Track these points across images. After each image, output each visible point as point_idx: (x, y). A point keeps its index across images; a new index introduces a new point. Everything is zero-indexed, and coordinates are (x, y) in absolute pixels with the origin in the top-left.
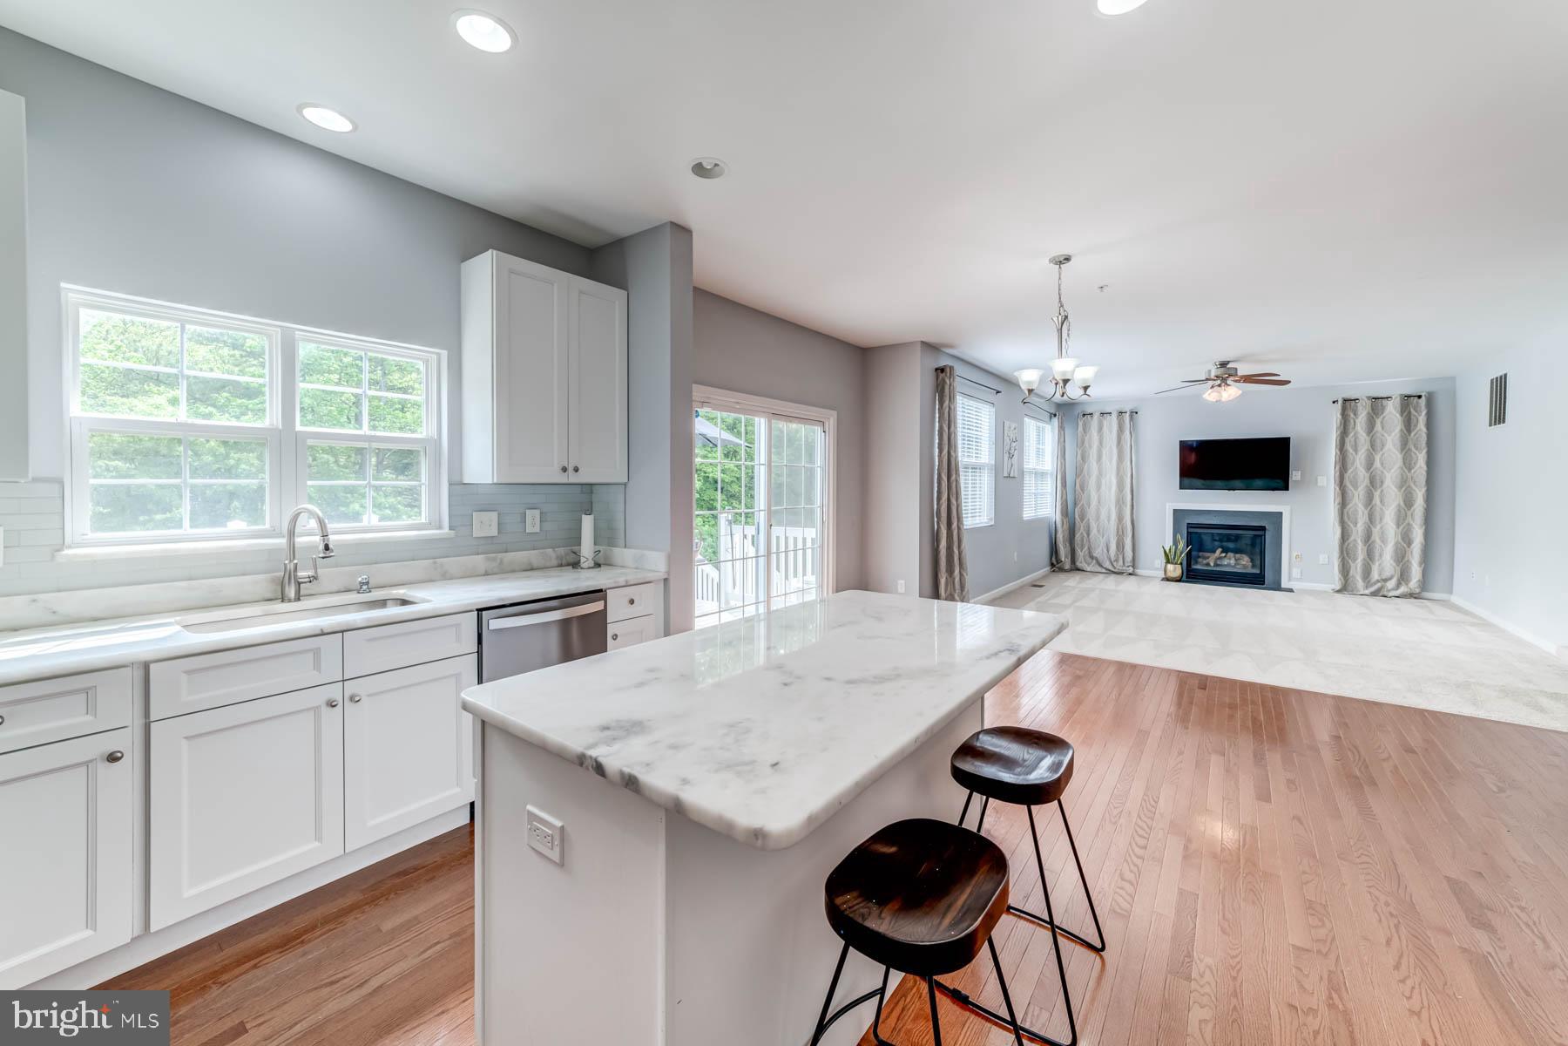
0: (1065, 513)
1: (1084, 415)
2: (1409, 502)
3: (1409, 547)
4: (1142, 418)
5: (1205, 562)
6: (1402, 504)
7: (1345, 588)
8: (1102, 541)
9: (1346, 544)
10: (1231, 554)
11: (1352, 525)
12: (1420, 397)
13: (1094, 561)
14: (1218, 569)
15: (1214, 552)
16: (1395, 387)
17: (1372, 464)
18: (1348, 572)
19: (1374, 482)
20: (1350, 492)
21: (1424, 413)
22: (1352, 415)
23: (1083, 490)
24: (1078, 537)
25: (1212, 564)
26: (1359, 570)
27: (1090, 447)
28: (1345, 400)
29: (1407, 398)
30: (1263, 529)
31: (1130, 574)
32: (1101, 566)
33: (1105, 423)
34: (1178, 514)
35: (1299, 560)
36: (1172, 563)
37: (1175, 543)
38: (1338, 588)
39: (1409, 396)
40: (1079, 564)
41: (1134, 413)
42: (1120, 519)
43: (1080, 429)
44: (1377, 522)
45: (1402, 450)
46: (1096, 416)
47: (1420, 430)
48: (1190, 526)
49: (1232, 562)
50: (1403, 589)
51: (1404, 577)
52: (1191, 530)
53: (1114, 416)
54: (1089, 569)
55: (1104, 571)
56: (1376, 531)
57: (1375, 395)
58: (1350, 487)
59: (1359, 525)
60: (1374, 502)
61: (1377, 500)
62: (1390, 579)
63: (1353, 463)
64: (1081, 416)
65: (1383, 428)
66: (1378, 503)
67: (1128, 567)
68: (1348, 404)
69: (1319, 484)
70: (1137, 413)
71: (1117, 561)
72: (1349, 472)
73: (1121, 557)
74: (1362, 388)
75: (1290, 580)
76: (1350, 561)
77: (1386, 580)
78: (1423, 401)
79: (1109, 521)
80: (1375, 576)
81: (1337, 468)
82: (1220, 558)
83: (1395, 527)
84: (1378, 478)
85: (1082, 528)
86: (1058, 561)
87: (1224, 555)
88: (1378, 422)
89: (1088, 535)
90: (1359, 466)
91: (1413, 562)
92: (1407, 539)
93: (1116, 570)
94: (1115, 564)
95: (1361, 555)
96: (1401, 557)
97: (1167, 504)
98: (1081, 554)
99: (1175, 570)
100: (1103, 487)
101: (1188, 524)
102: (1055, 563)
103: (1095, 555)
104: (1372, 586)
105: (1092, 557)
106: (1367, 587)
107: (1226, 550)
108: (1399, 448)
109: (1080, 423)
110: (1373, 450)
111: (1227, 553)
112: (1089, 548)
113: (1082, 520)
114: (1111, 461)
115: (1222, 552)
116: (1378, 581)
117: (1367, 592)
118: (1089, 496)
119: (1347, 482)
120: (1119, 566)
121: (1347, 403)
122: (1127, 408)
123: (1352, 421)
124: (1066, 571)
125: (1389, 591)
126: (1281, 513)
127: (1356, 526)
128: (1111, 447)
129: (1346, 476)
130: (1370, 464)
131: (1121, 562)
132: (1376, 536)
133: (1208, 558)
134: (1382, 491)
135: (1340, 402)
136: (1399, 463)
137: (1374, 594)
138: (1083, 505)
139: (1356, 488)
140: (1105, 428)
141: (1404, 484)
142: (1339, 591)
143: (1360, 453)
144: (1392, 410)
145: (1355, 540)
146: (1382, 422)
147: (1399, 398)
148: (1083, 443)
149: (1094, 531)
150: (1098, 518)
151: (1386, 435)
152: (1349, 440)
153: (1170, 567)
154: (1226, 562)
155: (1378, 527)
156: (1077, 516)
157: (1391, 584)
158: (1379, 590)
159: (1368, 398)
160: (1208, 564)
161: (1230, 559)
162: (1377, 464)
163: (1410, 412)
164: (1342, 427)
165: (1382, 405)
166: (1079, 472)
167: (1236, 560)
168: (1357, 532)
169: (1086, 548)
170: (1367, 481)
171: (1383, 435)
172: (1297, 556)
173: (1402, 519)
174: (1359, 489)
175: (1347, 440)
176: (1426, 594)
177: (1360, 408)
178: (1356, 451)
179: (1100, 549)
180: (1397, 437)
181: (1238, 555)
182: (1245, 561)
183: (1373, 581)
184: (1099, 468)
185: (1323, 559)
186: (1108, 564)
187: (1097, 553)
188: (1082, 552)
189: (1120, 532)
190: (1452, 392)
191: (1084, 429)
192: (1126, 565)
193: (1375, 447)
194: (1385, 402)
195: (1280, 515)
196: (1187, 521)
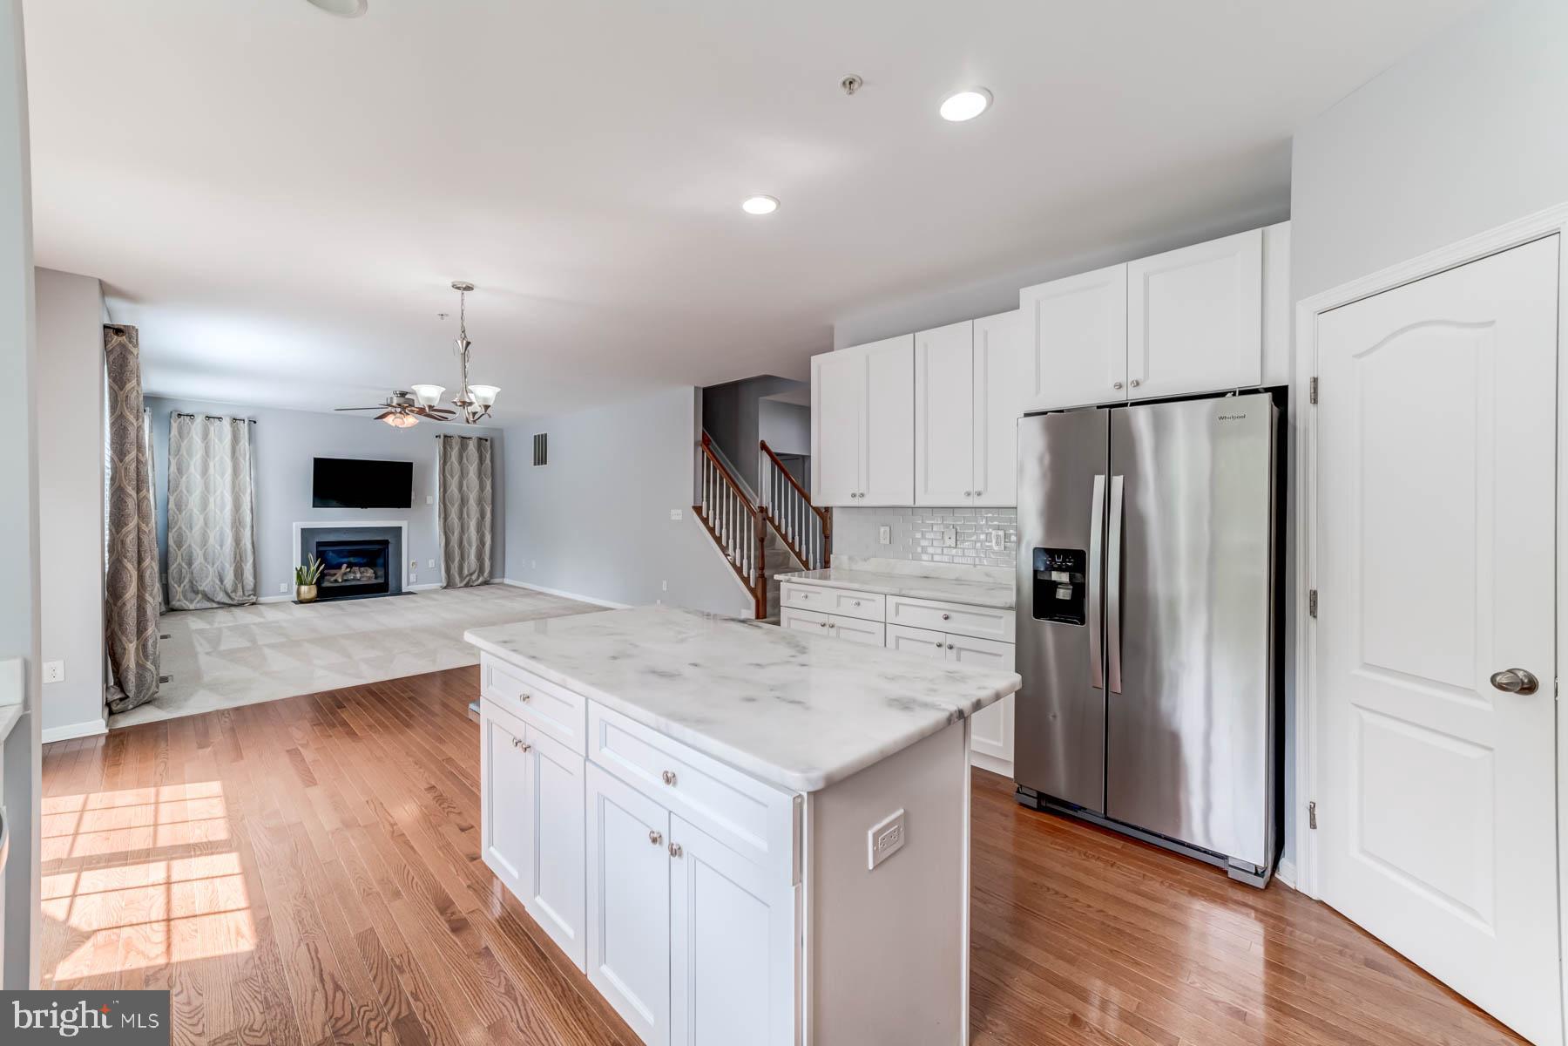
1: (179, 415)
2: (482, 516)
3: (483, 548)
4: (266, 430)
5: (333, 579)
6: (479, 517)
8: (212, 571)
9: (448, 550)
10: (354, 569)
11: (450, 535)
12: (486, 440)
13: (200, 596)
14: (348, 584)
15: (341, 568)
16: (474, 431)
17: (462, 487)
18: (450, 572)
19: (464, 501)
20: (449, 509)
21: (489, 452)
22: (449, 449)
23: (179, 510)
24: (173, 568)
25: (340, 580)
26: (457, 569)
27: (190, 454)
28: (445, 437)
30: (386, 543)
31: (253, 604)
32: (213, 601)
33: (212, 428)
34: (306, 533)
35: (415, 566)
36: (306, 584)
37: (305, 561)
38: (445, 585)
39: (481, 439)
40: (177, 604)
41: (250, 422)
42: (237, 541)
43: (174, 431)
44: (466, 531)
45: (478, 478)
46: (199, 420)
47: (487, 464)
48: (319, 544)
49: (358, 576)
50: (481, 580)
51: (481, 570)
52: (321, 549)
53: (226, 423)
54: (192, 608)
55: (215, 605)
56: (465, 538)
57: (464, 435)
58: (449, 505)
59: (456, 534)
60: (463, 517)
62: (474, 572)
63: (450, 486)
64: (174, 415)
65: (468, 461)
66: (466, 516)
67: (250, 595)
68: (447, 440)
69: (428, 502)
70: (255, 422)
71: (235, 591)
72: (448, 492)
73: (239, 586)
74: (457, 429)
75: (409, 584)
76: (451, 563)
77: (471, 574)
78: (488, 443)
79: (221, 546)
80: (466, 572)
81: (441, 488)
82: (345, 574)
83: (475, 534)
84: (465, 498)
85: (179, 558)
87: (348, 570)
89: (190, 564)
90: (454, 488)
91: (486, 559)
92: (482, 543)
93: (235, 602)
94: (233, 595)
95: (457, 556)
96: (480, 557)
97: (294, 524)
98: (177, 590)
99: (309, 591)
100: (211, 506)
101: (317, 543)
103: (200, 588)
104: (464, 580)
105: (196, 592)
106: (461, 581)
107: (350, 565)
108: (477, 476)
109: (175, 425)
111: (351, 568)
112: (191, 582)
114: (222, 475)
115: (347, 567)
116: (467, 576)
117: (462, 585)
118: (189, 518)
119: (447, 501)
120: (238, 597)
122: (244, 415)
123: (449, 453)
125: (474, 582)
126: (401, 528)
127: (452, 536)
128: (222, 458)
129: (446, 496)
130: (460, 487)
131: (240, 592)
132: (465, 543)
133: (335, 574)
134: (468, 508)
135: (442, 437)
136: (478, 487)
137: (467, 586)
138: (180, 528)
139: (452, 504)
140: (213, 436)
141: (480, 502)
143: (454, 479)
145: (453, 547)
146: (466, 456)
147: (476, 440)
148: (179, 450)
149: (199, 560)
150: (204, 543)
151: (469, 466)
152: (448, 467)
153: (304, 588)
154: (351, 576)
155: (466, 535)
158: (468, 583)
159: (460, 437)
160: (336, 581)
161: (355, 573)
163: (482, 451)
164: (443, 456)
165: (467, 444)
167: (360, 573)
168: (455, 541)
169: (187, 580)
170: (459, 501)
171: (467, 466)
172: (413, 563)
173: (479, 528)
174: (455, 506)
175: (446, 467)
176: (492, 581)
177: (454, 444)
178: (452, 477)
179: (209, 579)
180: (476, 468)
181: (362, 569)
182: (370, 572)
183: (465, 575)
184: (205, 483)
185: (431, 563)
186: (221, 597)
187: (204, 586)
188: (179, 586)
189: (238, 558)
190: (502, 439)
191: (180, 433)
192: (247, 594)
193: (463, 474)
194: (467, 441)
195: (399, 529)
196: (317, 540)
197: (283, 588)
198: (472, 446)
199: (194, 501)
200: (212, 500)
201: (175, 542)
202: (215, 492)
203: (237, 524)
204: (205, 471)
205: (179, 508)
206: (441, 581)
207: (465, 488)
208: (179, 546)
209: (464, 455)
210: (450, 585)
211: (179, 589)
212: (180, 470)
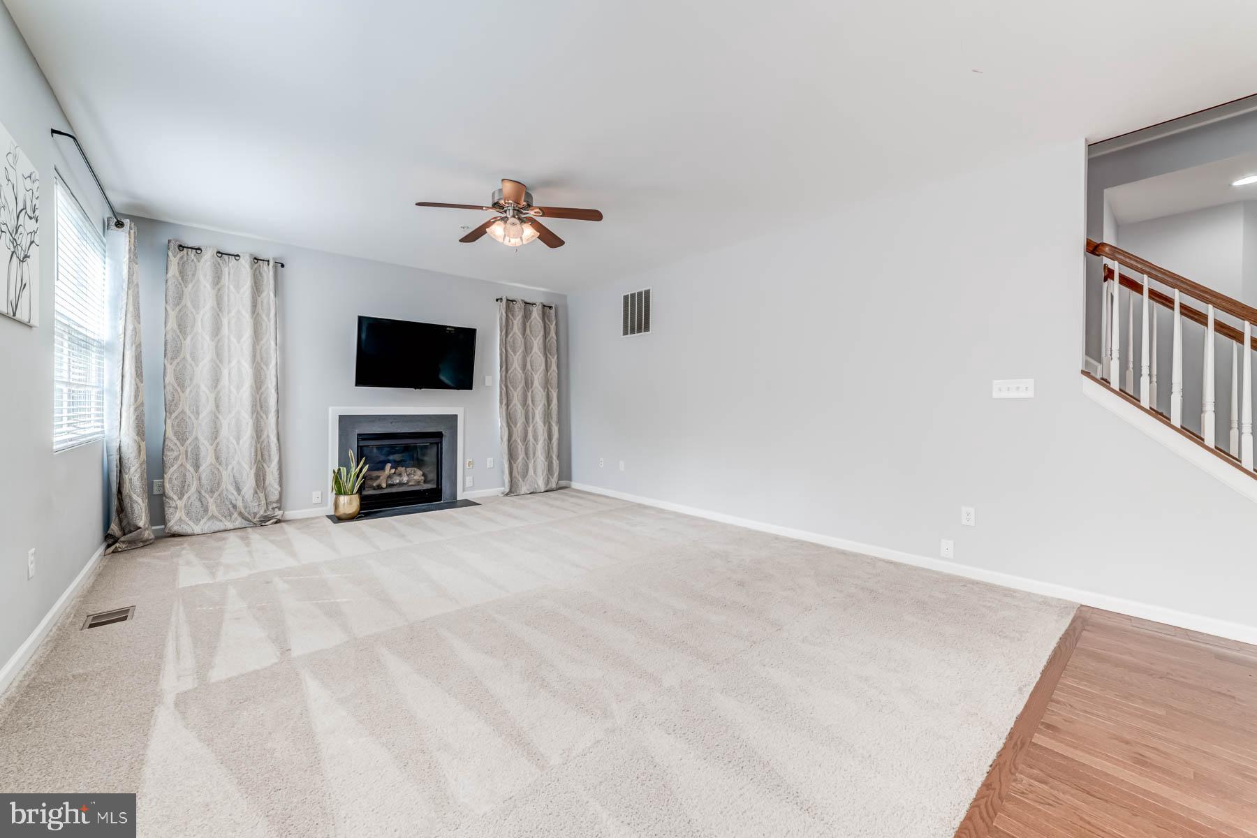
0: (141, 431)
1: (181, 247)
2: (549, 402)
4: (296, 276)
5: (377, 484)
6: (545, 403)
7: (511, 489)
8: (226, 472)
10: (401, 469)
12: (550, 307)
14: (394, 490)
15: (383, 469)
16: (538, 294)
17: (526, 366)
19: (528, 384)
20: (511, 392)
21: (554, 323)
22: (512, 317)
23: (182, 385)
24: (171, 472)
25: (385, 486)
26: (520, 469)
27: (196, 306)
28: (508, 300)
29: (544, 308)
30: (439, 435)
31: (278, 521)
33: (226, 270)
34: (343, 420)
35: (471, 466)
36: (345, 494)
37: (343, 461)
38: (507, 490)
39: (544, 306)
40: (174, 526)
41: (279, 265)
42: (258, 431)
43: (174, 269)
44: (531, 421)
45: (544, 352)
46: (208, 255)
47: (552, 337)
48: (361, 437)
49: (405, 479)
52: (362, 443)
53: (245, 263)
54: (197, 530)
56: (530, 430)
57: (528, 301)
58: (513, 388)
59: (519, 426)
60: (528, 403)
61: (530, 400)
63: (513, 364)
64: (174, 246)
65: (531, 332)
66: (531, 403)
67: (274, 509)
68: (510, 304)
69: (487, 384)
70: (283, 265)
71: (255, 501)
72: (510, 372)
73: (261, 495)
74: (519, 291)
75: (464, 491)
78: (553, 311)
79: (238, 439)
81: (504, 368)
82: (390, 477)
83: (543, 425)
84: (530, 379)
86: (128, 527)
87: (393, 471)
88: (527, 326)
89: (195, 466)
90: (517, 367)
91: (554, 456)
92: (549, 436)
95: (521, 454)
97: (330, 409)
98: (180, 505)
99: (349, 503)
100: (225, 381)
101: (358, 434)
102: (119, 534)
107: (396, 465)
108: (542, 351)
109: (174, 261)
110: (526, 352)
111: (396, 469)
114: (239, 338)
115: (391, 468)
117: (526, 492)
119: (508, 382)
121: (508, 303)
122: (269, 254)
123: (513, 321)
124: (146, 544)
126: (456, 416)
127: (515, 427)
128: (239, 313)
130: (524, 366)
131: (262, 504)
132: (530, 435)
133: (378, 477)
134: (533, 391)
135: (504, 301)
136: (542, 365)
138: (182, 413)
139: (516, 388)
140: (226, 280)
141: (546, 384)
142: (507, 495)
143: (517, 355)
146: (530, 326)
147: (540, 306)
148: (180, 297)
149: (208, 459)
150: (215, 434)
151: (533, 339)
153: (343, 499)
154: (397, 480)
155: (531, 427)
156: (170, 434)
158: (534, 488)
159: (522, 300)
160: (379, 487)
161: (400, 475)
163: (546, 321)
164: (506, 326)
165: (530, 310)
166: (173, 350)
167: (408, 475)
168: (518, 432)
169: (193, 489)
170: (523, 383)
172: (471, 463)
173: (546, 416)
174: (518, 390)
175: (508, 340)
177: (517, 309)
178: (515, 352)
179: (221, 487)
180: (541, 341)
181: (409, 470)
182: (418, 475)
183: (530, 479)
184: (216, 347)
185: (489, 462)
187: (214, 496)
188: (180, 498)
189: (259, 457)
190: (566, 307)
191: (182, 273)
192: (270, 507)
193: (527, 349)
194: (531, 307)
195: (454, 418)
196: (358, 431)
197: (316, 496)
198: (536, 313)
199: (201, 373)
200: (225, 372)
201: (175, 433)
202: (230, 362)
203: (258, 407)
204: (217, 330)
205: (181, 382)
206: (504, 485)
207: (529, 366)
208: (182, 439)
209: (528, 324)
210: (512, 491)
211: (180, 503)
212: (182, 327)
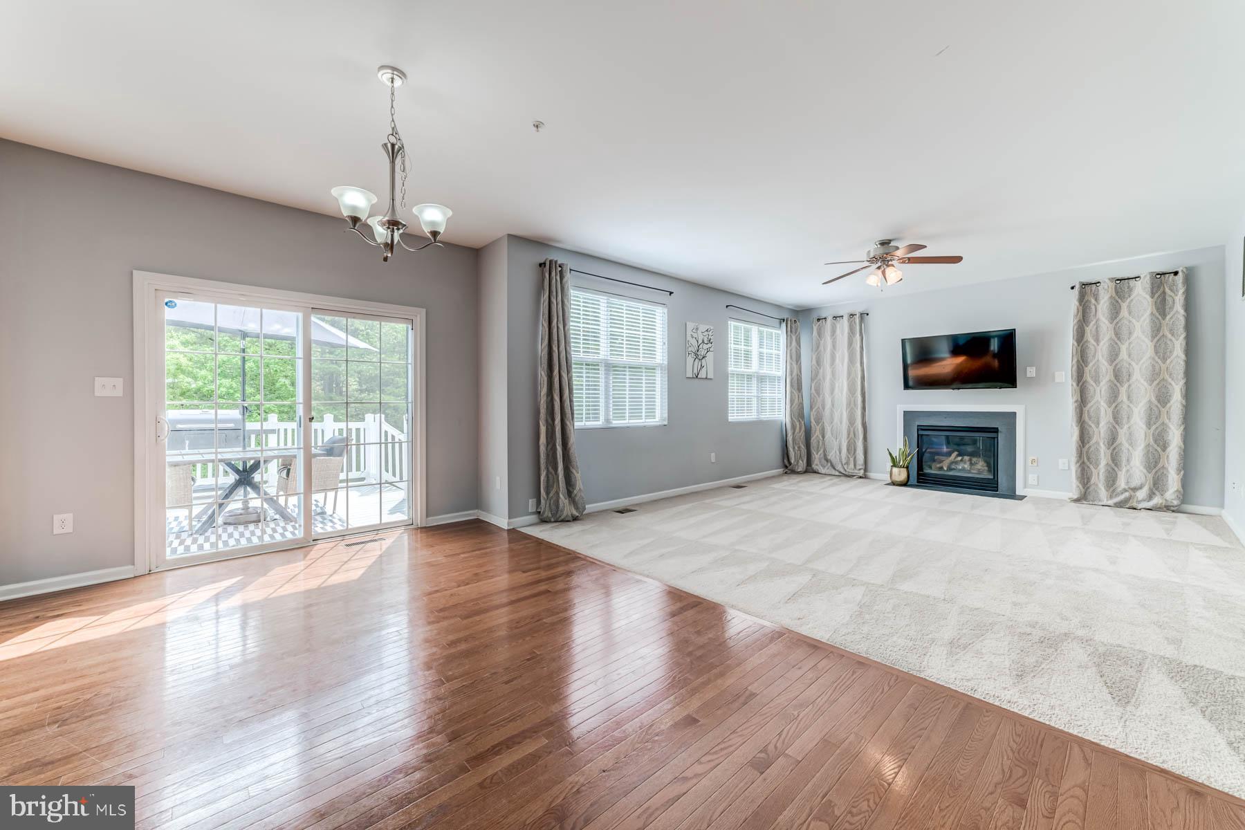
1: (819, 320)
2: (1163, 398)
3: (1164, 451)
4: (872, 320)
6: (1153, 399)
7: (1085, 496)
8: (836, 444)
9: (1087, 446)
10: (966, 458)
11: (1093, 426)
12: (1176, 274)
13: (829, 464)
15: (949, 455)
16: (1145, 263)
17: (1117, 355)
18: (1089, 479)
19: (1120, 377)
20: (1091, 388)
21: (1182, 292)
22: (1093, 301)
23: (818, 394)
24: (813, 440)
25: (945, 469)
26: (1102, 477)
27: (825, 351)
28: (1084, 285)
29: (1159, 277)
30: (996, 430)
31: (861, 477)
32: (834, 468)
33: (838, 326)
34: (907, 414)
35: (1035, 464)
36: (898, 467)
38: (1075, 497)
39: (1163, 274)
40: (814, 467)
41: (863, 315)
42: (852, 422)
43: (815, 333)
44: (1125, 420)
45: (1153, 337)
46: (830, 319)
47: (1177, 312)
48: (920, 428)
49: (967, 466)
50: (1157, 500)
51: (1158, 485)
52: (921, 432)
53: (846, 318)
54: (823, 471)
55: (837, 473)
56: (1122, 431)
57: (1120, 276)
58: (1092, 383)
59: (1102, 424)
60: (1119, 400)
61: (1123, 397)
62: (1141, 487)
63: (1094, 356)
64: (815, 320)
65: (1130, 313)
66: (1125, 399)
67: (860, 469)
68: (1086, 290)
69: (1057, 380)
70: (868, 314)
71: (847, 463)
72: (1091, 365)
73: (852, 459)
74: (1103, 269)
75: (1025, 487)
76: (1091, 467)
77: (1135, 489)
78: (1180, 278)
79: (841, 423)
80: (1121, 483)
81: (1075, 360)
82: (955, 462)
83: (1144, 427)
84: (1124, 371)
85: (818, 432)
87: (960, 458)
88: (1124, 306)
89: (823, 437)
90: (1100, 358)
91: (1170, 469)
92: (1160, 441)
93: (846, 473)
94: (847, 467)
95: (1104, 459)
96: (1154, 463)
97: (898, 406)
98: (817, 457)
99: (901, 474)
100: (836, 390)
101: (919, 426)
102: (788, 465)
103: (829, 458)
104: (1117, 495)
105: (827, 460)
106: (1111, 497)
107: (960, 454)
108: (1150, 334)
109: (815, 328)
110: (1119, 339)
111: (962, 456)
112: (824, 451)
113: (818, 423)
115: (957, 456)
116: (1125, 490)
117: (1111, 502)
118: (823, 401)
119: (1088, 377)
120: (850, 469)
121: (1088, 288)
122: (858, 310)
123: (1093, 307)
124: (798, 473)
125: (1139, 502)
126: (1015, 413)
127: (1097, 427)
128: (842, 350)
129: (1087, 370)
130: (1114, 355)
131: (852, 466)
132: (1122, 438)
133: (941, 462)
134: (1129, 386)
135: (1077, 287)
136: (1150, 352)
137: (1119, 505)
138: (818, 409)
139: (1097, 381)
140: (838, 331)
141: (1157, 377)
142: (1077, 500)
143: (1101, 344)
144: (1141, 293)
145: (1097, 443)
146: (1129, 307)
147: (1148, 277)
148: (818, 347)
149: (828, 435)
150: (831, 421)
151: (1134, 321)
152: (1089, 330)
153: (895, 470)
154: (960, 466)
155: (1126, 427)
156: (812, 420)
157: (1141, 494)
158: (1126, 501)
159: (1111, 280)
160: (941, 468)
161: (964, 463)
162: (1124, 355)
163: (1164, 292)
164: (1080, 314)
165: (1129, 287)
166: (814, 376)
167: (971, 464)
168: (1100, 434)
169: (821, 451)
170: (1111, 375)
171: (1130, 322)
172: (1033, 461)
173: (1152, 418)
174: (1102, 384)
175: (1088, 330)
176: (1186, 508)
177: (1101, 292)
179: (834, 452)
180: (1150, 321)
181: (973, 459)
182: (979, 465)
183: (1119, 490)
184: (832, 371)
186: (839, 467)
187: (831, 456)
188: (817, 454)
189: (852, 434)
191: (819, 333)
192: (858, 467)
193: (1121, 336)
194: (1132, 282)
195: (1013, 415)
196: (918, 423)
199: (827, 385)
200: (837, 385)
201: (814, 419)
202: (839, 379)
204: (833, 361)
205: (818, 391)
206: (1071, 491)
210: (1087, 498)
211: (816, 456)
212: (819, 362)
